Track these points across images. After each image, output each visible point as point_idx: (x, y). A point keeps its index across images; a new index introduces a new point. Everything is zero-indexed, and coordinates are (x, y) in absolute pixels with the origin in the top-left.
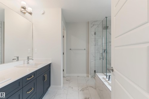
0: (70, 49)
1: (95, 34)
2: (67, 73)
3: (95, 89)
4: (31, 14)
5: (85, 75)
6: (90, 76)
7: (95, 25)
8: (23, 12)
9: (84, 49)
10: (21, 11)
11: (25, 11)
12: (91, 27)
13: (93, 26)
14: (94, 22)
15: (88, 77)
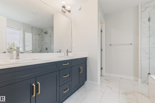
0: (111, 45)
1: (149, 21)
2: (106, 73)
3: (148, 97)
4: (69, 11)
5: (132, 78)
6: (140, 80)
7: (149, 7)
8: (64, 11)
9: (130, 43)
10: (62, 11)
11: (65, 10)
12: (142, 12)
13: (145, 10)
14: (147, 3)
15: (137, 81)
